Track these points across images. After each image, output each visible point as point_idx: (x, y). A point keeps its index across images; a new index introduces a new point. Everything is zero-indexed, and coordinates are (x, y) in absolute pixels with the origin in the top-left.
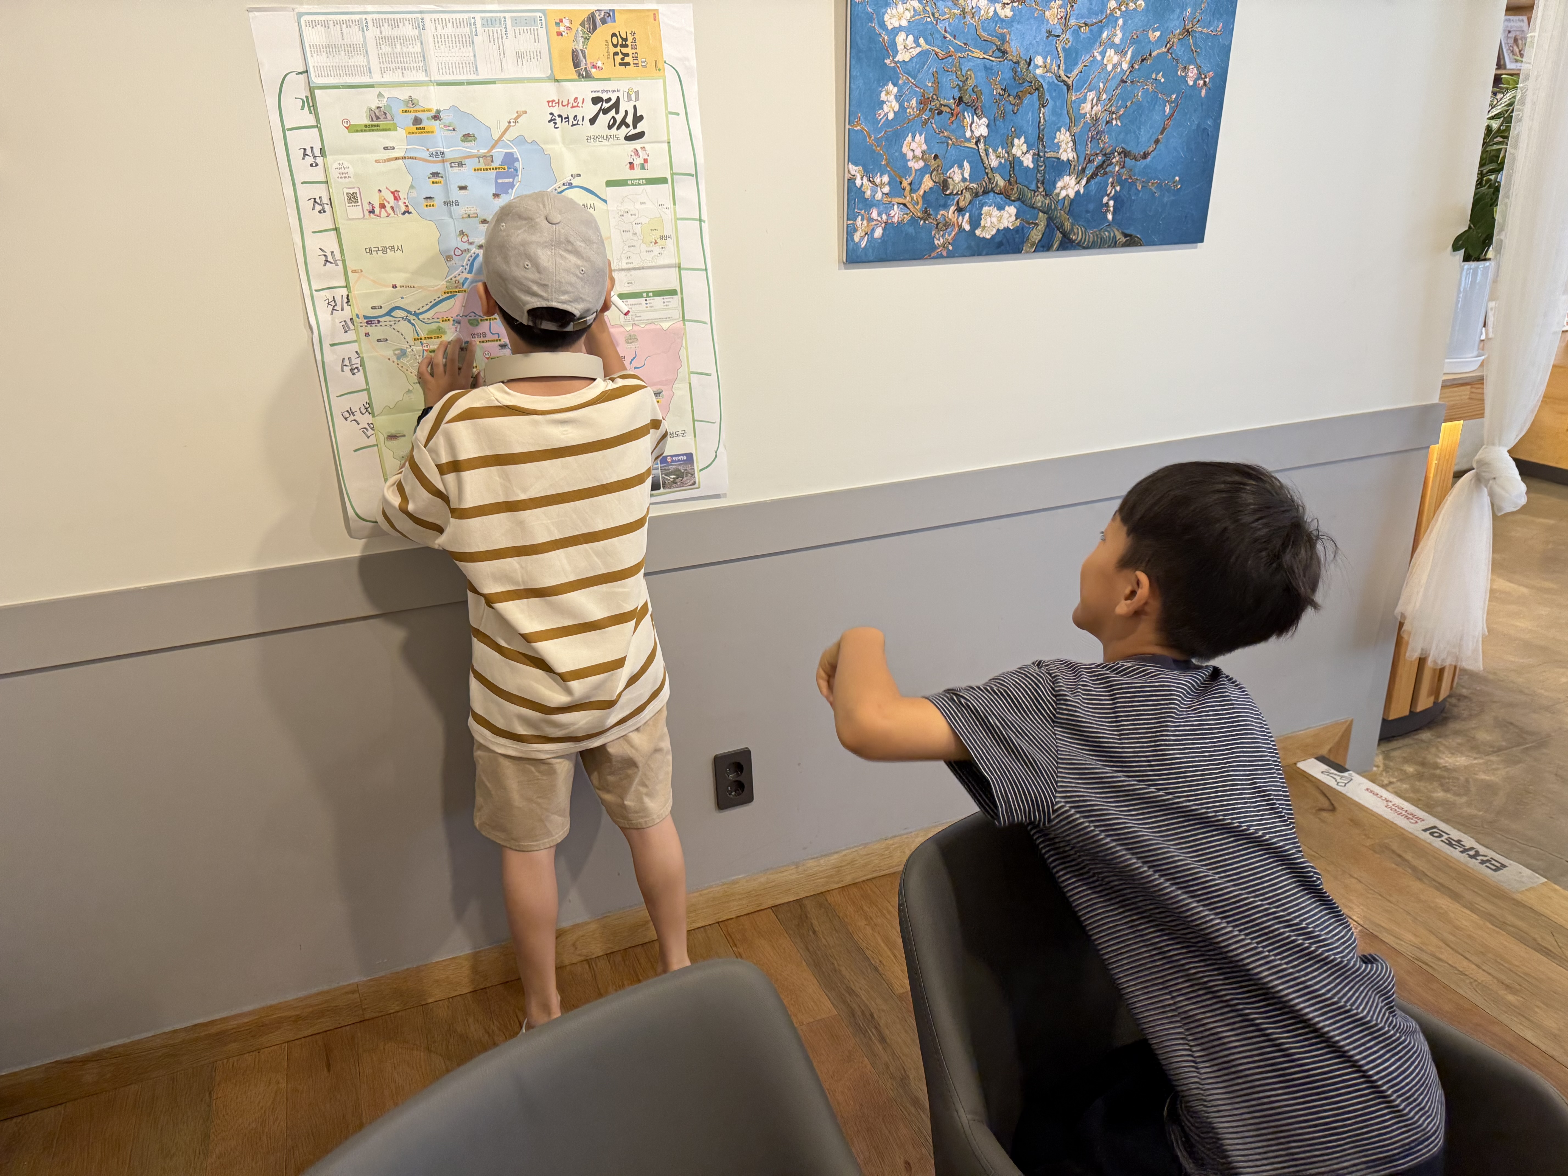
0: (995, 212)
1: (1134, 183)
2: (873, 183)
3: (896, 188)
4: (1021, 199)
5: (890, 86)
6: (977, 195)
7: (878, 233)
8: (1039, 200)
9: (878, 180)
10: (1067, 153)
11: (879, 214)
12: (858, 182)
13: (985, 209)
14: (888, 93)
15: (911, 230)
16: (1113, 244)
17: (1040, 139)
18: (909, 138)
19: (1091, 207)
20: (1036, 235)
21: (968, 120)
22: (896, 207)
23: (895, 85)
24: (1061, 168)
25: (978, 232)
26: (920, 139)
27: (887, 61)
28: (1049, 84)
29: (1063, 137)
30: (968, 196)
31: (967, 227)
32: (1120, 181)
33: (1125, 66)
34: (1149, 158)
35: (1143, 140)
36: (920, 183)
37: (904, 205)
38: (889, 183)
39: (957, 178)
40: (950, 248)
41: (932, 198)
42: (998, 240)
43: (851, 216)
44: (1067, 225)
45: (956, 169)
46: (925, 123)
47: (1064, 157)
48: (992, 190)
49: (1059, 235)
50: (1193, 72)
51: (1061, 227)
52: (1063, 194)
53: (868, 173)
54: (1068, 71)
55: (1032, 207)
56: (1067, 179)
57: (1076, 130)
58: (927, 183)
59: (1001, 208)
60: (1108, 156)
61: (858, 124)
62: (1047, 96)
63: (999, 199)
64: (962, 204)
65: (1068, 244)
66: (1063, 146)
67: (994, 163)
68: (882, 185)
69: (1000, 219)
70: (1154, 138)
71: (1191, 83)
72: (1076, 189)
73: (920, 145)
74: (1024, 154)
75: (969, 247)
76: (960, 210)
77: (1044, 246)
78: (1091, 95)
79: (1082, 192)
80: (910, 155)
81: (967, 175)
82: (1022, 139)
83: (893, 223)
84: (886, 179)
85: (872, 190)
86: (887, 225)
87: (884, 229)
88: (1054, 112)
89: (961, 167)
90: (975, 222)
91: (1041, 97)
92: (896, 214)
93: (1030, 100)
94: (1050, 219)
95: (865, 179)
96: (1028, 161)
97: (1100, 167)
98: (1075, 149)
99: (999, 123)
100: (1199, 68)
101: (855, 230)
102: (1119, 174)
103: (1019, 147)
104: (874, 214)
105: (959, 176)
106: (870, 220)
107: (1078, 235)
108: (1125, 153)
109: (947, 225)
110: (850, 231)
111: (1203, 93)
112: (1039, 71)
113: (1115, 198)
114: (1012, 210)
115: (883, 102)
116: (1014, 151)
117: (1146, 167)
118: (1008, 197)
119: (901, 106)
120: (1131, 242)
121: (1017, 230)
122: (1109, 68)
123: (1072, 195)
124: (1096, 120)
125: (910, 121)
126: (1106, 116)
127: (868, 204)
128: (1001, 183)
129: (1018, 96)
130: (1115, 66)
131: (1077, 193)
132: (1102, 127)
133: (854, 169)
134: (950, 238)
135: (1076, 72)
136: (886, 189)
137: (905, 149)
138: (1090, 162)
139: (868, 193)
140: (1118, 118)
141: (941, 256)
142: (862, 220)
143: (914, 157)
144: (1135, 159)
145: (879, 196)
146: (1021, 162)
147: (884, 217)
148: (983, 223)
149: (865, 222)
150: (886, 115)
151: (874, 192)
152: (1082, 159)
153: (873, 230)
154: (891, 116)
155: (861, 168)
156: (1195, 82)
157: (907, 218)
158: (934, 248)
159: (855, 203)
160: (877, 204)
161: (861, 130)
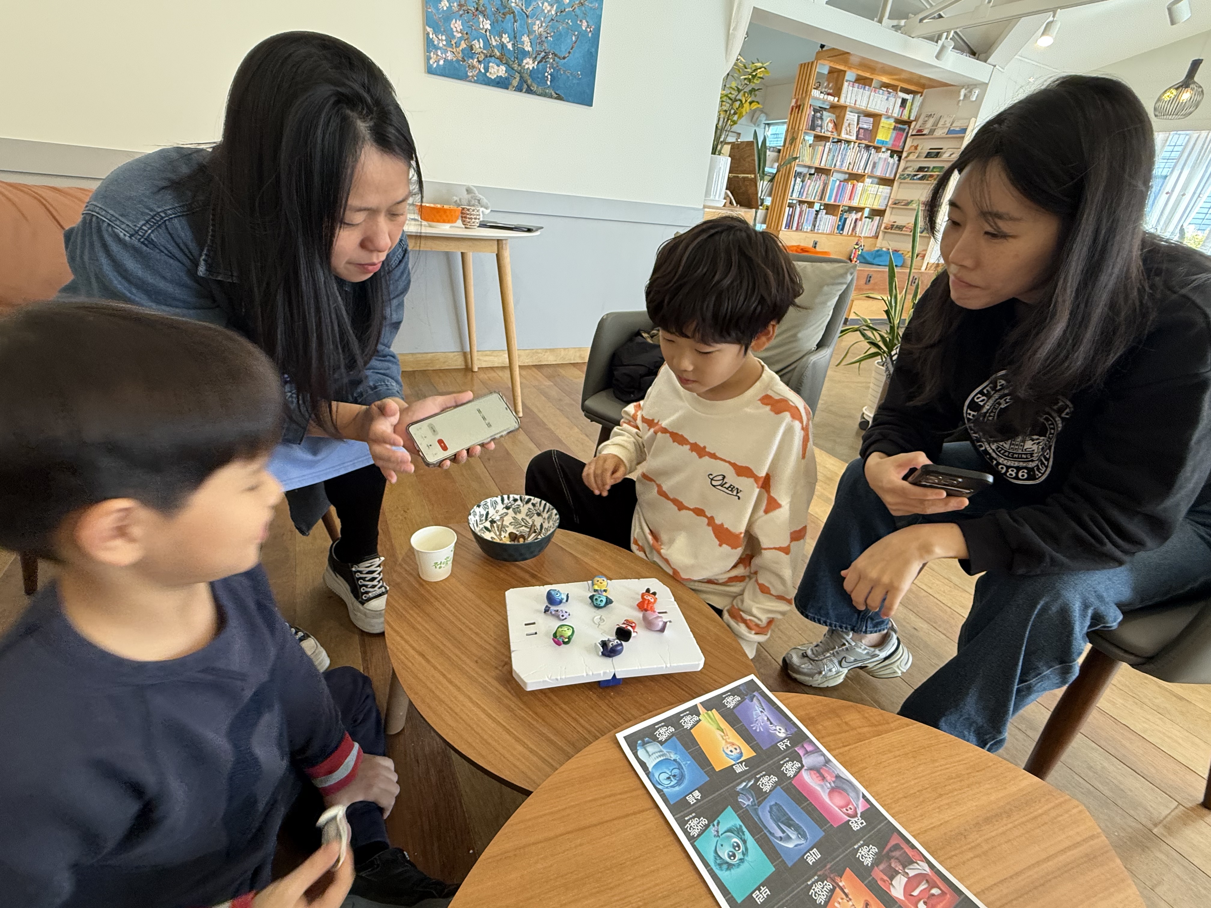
0: (496, 67)
1: (559, 69)
2: (438, 38)
3: (449, 43)
4: (507, 64)
6: (486, 57)
7: (441, 62)
8: (516, 66)
9: (440, 38)
10: (528, 48)
11: (442, 54)
12: (431, 36)
13: (491, 64)
15: (457, 65)
16: (551, 97)
17: (515, 38)
18: (454, 21)
19: (540, 76)
20: (515, 83)
21: (481, 19)
22: (449, 52)
24: (526, 54)
25: (488, 74)
26: (459, 22)
28: (518, 12)
29: (525, 39)
30: (483, 57)
31: (483, 71)
32: (552, 67)
33: (553, 12)
34: (566, 60)
35: (563, 51)
36: (460, 44)
37: (453, 52)
38: (445, 40)
39: (477, 46)
40: (475, 78)
41: (466, 52)
42: (498, 80)
43: (429, 51)
44: (529, 82)
45: (476, 41)
46: (461, 16)
47: (526, 49)
48: (494, 56)
49: (525, 86)
50: (585, 24)
51: (526, 82)
52: (527, 66)
53: (435, 32)
54: (527, 8)
55: (513, 69)
56: (528, 59)
57: (531, 37)
58: (463, 45)
59: (498, 66)
60: (547, 54)
61: (430, 8)
62: (517, 18)
63: (498, 61)
64: (480, 59)
65: (529, 91)
66: (526, 43)
67: (494, 43)
68: (442, 40)
69: (498, 71)
70: (568, 51)
71: (584, 29)
72: (533, 65)
73: (459, 26)
74: (508, 42)
75: (484, 80)
76: (479, 62)
77: (519, 89)
78: (538, 22)
79: (535, 67)
80: (455, 29)
81: (482, 46)
82: (507, 35)
83: (448, 60)
84: (444, 38)
85: (438, 41)
86: (445, 60)
87: (444, 62)
88: (521, 26)
89: (479, 41)
90: (487, 69)
91: (514, 17)
92: (450, 56)
93: (509, 17)
94: (521, 77)
95: (434, 35)
96: (510, 46)
97: (543, 58)
98: (531, 46)
99: (496, 24)
100: (587, 22)
101: (431, 58)
102: (552, 64)
103: (505, 39)
104: (439, 53)
105: (478, 45)
106: (437, 55)
107: (534, 88)
108: (555, 55)
109: (473, 67)
110: (429, 58)
111: (590, 35)
112: (513, 5)
113: (551, 75)
114: (503, 68)
116: (503, 40)
117: (565, 63)
118: (501, 61)
119: (450, 4)
120: (559, 98)
121: (506, 78)
122: (546, 11)
123: (531, 68)
124: (541, 35)
125: (454, 13)
126: (545, 34)
127: (436, 48)
128: (498, 54)
129: (503, 14)
130: (548, 12)
131: (533, 67)
132: (544, 39)
133: (429, 29)
134: (475, 74)
135: (530, 9)
136: (444, 43)
137: (452, 26)
138: (539, 54)
139: (436, 43)
140: (551, 36)
141: (471, 81)
142: (434, 54)
143: (457, 31)
144: (559, 58)
145: (441, 45)
146: (506, 46)
147: (444, 56)
148: (490, 70)
149: (435, 56)
150: (443, 7)
151: (438, 44)
152: (535, 52)
153: (439, 61)
154: (445, 8)
155: (432, 29)
156: (586, 28)
157: (455, 59)
158: (468, 76)
159: (429, 45)
160: (440, 48)
161: (432, 12)
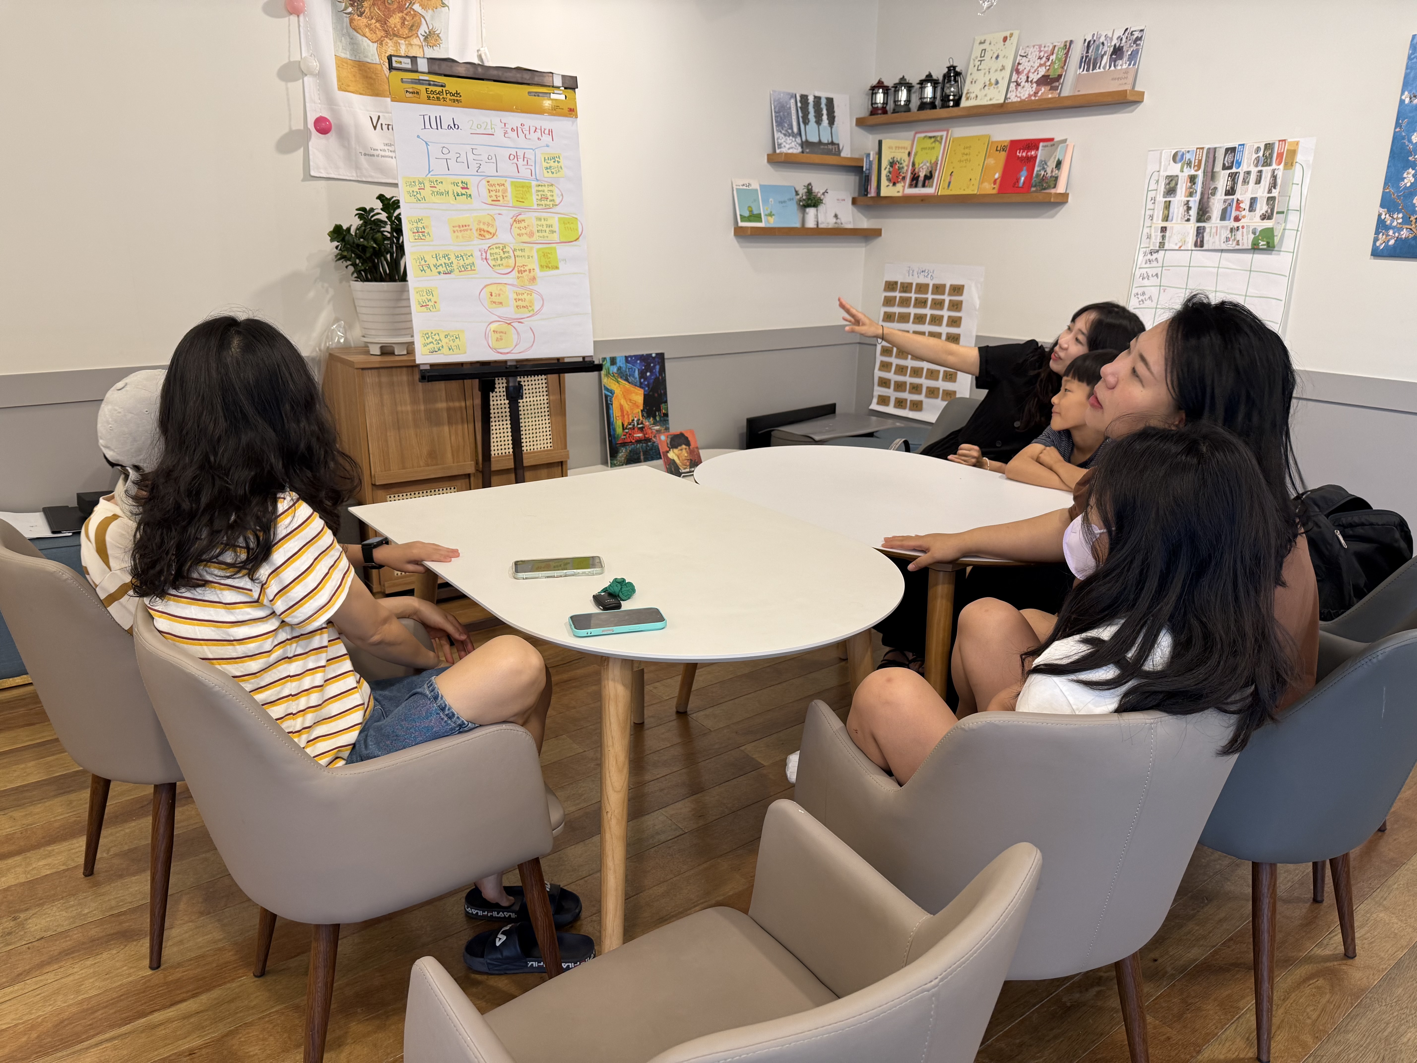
2: (1392, 217)
3: (1406, 221)
5: (1410, 170)
7: (1392, 242)
9: (1395, 216)
11: (1394, 233)
12: (1383, 217)
14: (1408, 173)
15: (1413, 242)
22: (1405, 230)
23: (1413, 170)
27: (1410, 158)
37: (1411, 229)
38: (1402, 218)
43: (1377, 233)
53: (1390, 212)
61: (1388, 188)
68: (1397, 218)
83: (1401, 238)
84: (1400, 215)
85: (1391, 221)
87: (1396, 241)
92: (1404, 233)
95: (1387, 215)
101: (1378, 240)
104: (1391, 232)
106: (1387, 235)
110: (1376, 240)
115: (1405, 178)
127: (1387, 228)
133: (1382, 210)
136: (1400, 221)
139: (1388, 222)
142: (1383, 235)
145: (1395, 224)
147: (1397, 235)
149: (1384, 236)
150: (1406, 184)
153: (1389, 241)
154: (1408, 185)
155: (1386, 210)
157: (1411, 236)
159: (1381, 226)
160: (1393, 228)
161: (1390, 192)
